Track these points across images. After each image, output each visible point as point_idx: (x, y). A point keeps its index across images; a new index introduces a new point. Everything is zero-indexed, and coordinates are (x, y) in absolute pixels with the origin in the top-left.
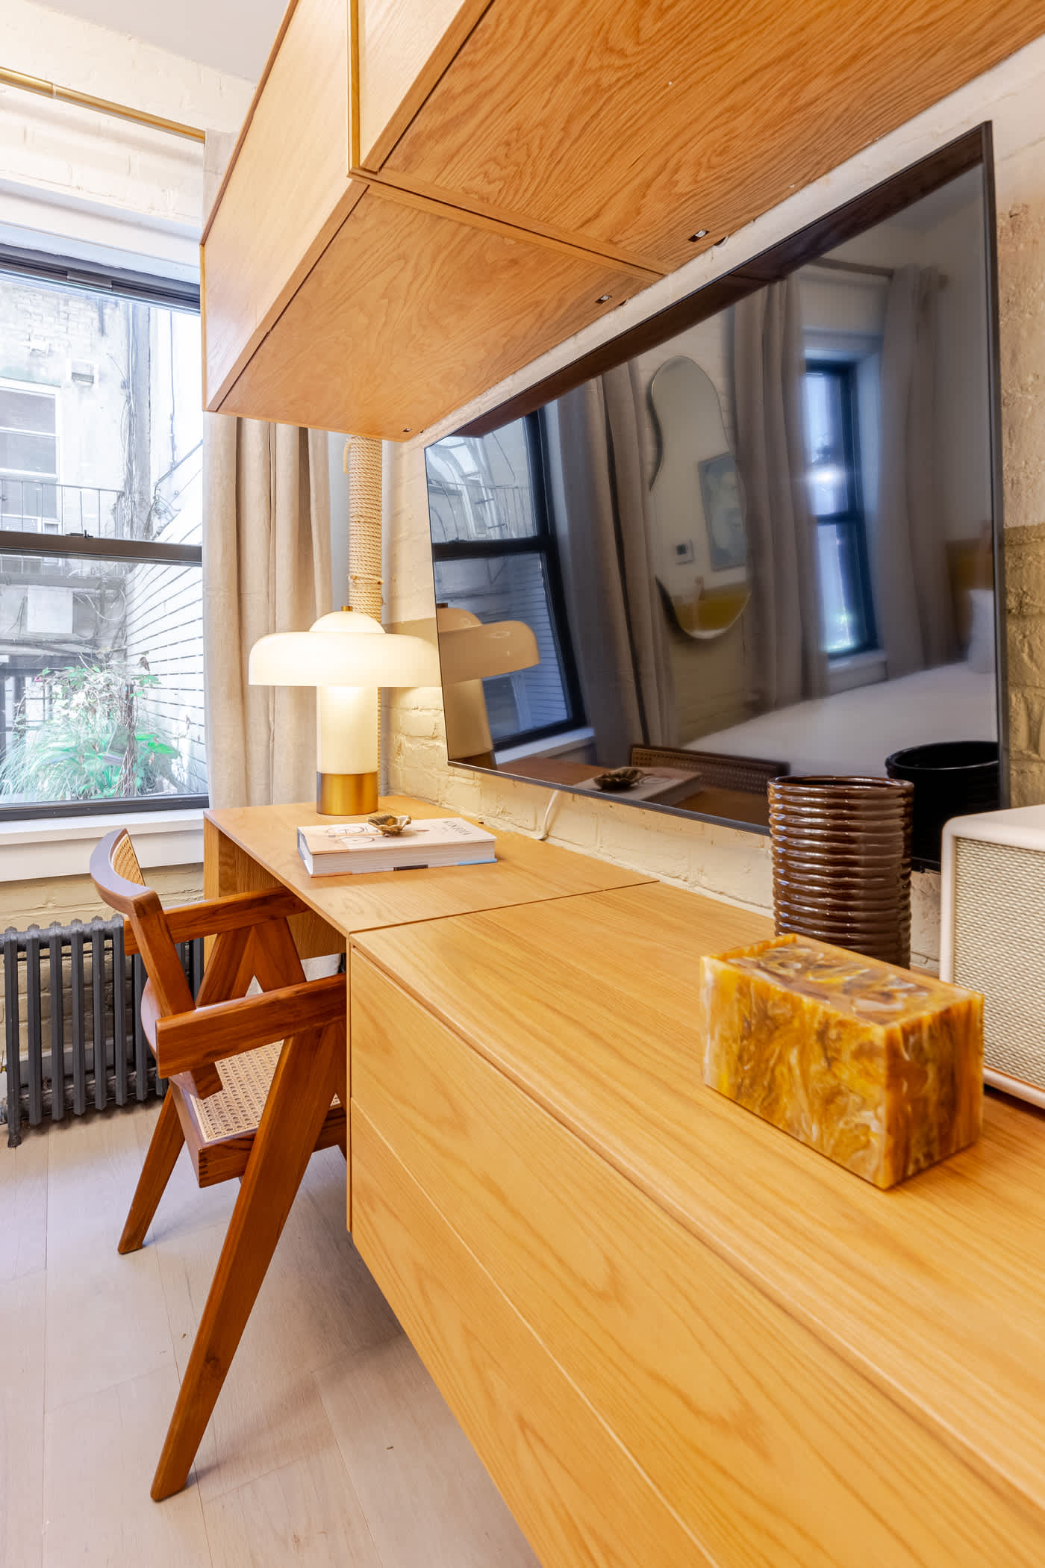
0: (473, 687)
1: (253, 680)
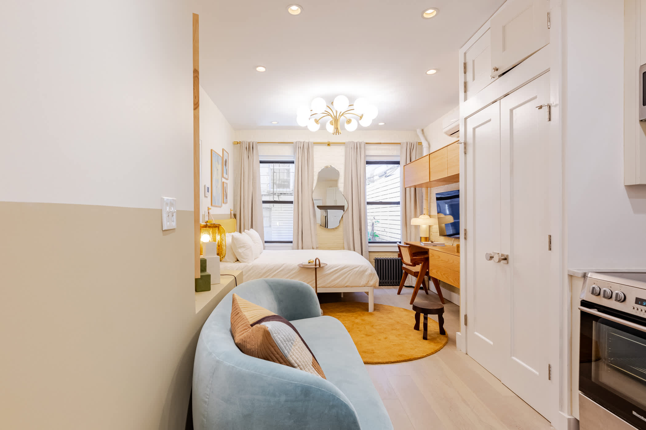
0: (443, 225)
1: (411, 224)
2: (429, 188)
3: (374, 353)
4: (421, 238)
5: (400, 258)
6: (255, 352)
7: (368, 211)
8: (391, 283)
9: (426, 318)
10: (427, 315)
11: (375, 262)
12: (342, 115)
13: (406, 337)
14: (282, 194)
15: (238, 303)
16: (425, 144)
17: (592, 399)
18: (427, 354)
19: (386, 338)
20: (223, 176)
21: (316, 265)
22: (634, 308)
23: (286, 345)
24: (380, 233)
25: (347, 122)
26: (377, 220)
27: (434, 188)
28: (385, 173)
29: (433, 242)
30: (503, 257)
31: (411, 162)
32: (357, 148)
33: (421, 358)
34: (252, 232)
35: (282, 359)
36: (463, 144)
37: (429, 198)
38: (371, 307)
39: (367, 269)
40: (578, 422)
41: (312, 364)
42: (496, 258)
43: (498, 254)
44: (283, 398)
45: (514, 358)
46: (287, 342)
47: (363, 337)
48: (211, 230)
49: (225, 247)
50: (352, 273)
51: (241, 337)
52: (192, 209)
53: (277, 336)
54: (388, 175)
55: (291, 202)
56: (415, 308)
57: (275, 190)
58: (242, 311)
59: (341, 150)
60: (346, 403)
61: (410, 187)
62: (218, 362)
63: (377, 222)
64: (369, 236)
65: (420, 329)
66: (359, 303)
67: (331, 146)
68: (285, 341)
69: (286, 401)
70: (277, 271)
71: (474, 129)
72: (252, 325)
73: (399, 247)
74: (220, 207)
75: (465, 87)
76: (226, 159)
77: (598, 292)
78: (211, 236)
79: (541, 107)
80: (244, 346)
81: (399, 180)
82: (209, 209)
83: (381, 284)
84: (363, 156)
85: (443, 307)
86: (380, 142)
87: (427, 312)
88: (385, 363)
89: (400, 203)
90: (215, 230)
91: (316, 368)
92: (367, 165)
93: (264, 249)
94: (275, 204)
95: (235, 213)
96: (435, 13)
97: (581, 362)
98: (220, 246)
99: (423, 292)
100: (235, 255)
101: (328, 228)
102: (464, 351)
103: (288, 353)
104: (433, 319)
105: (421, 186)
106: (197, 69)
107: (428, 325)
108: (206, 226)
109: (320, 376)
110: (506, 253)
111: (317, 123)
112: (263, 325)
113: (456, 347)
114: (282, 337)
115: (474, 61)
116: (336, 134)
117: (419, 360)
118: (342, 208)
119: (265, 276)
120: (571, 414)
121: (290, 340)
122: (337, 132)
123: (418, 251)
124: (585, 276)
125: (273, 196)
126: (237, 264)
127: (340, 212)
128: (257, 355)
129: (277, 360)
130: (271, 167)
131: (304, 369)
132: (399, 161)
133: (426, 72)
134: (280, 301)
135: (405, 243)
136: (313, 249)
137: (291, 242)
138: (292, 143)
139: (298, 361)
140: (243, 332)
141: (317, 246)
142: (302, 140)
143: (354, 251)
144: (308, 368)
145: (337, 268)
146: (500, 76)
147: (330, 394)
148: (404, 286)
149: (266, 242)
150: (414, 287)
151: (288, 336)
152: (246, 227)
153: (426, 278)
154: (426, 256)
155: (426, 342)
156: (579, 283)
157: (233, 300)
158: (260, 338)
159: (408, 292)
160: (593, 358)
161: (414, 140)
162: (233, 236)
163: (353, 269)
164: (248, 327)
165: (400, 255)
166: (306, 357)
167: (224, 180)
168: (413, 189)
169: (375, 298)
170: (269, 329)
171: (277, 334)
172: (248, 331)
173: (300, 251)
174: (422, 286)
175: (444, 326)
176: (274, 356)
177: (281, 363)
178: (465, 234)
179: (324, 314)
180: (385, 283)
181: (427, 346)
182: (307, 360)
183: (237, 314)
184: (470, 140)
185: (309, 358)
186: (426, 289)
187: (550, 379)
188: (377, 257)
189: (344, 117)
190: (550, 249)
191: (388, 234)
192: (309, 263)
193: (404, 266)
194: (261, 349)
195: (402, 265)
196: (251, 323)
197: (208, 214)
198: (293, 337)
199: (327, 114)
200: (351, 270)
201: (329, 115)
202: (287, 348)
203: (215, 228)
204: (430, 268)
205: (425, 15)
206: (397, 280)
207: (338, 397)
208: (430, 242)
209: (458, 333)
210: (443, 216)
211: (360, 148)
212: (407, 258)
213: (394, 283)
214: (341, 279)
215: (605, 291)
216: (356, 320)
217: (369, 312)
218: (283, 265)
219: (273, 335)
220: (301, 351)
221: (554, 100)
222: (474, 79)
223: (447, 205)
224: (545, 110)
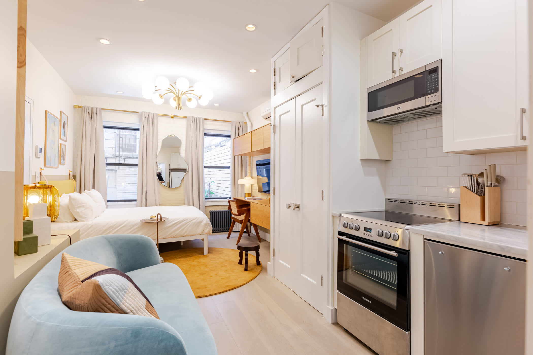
0: (261, 184)
1: (238, 184)
2: (251, 157)
3: (206, 288)
4: (245, 194)
5: (230, 210)
6: (84, 306)
7: (205, 173)
8: (223, 230)
9: (247, 255)
10: (248, 252)
11: (210, 214)
12: (184, 93)
13: (232, 271)
14: (128, 157)
15: (67, 262)
16: (249, 124)
17: (343, 294)
18: (247, 281)
19: (216, 274)
20: (60, 138)
21: (157, 220)
22: (363, 234)
23: (118, 295)
24: (215, 191)
25: (188, 100)
26: (213, 181)
27: (255, 157)
28: (220, 144)
29: (253, 197)
30: (297, 206)
31: (239, 136)
32: (197, 122)
33: (243, 285)
34: (94, 192)
35: (114, 308)
36: (273, 126)
37: (251, 164)
38: (206, 251)
39: (203, 220)
40: (336, 310)
41: (145, 307)
42: (292, 207)
43: (294, 204)
44: (113, 344)
45: (302, 275)
46: (119, 292)
47: (198, 276)
48: (41, 192)
49: (58, 208)
50: (190, 224)
51: (69, 295)
52: (12, 169)
53: (108, 288)
54: (222, 145)
55: (136, 165)
56: (239, 248)
57: (121, 153)
58: (73, 269)
59: (184, 122)
60: (174, 335)
61: (238, 155)
62: (38, 324)
63: (213, 182)
64: (206, 193)
65: (243, 263)
66: (197, 248)
67: (174, 118)
68: (117, 291)
69: (116, 346)
70: (119, 228)
71: (280, 116)
72: (82, 281)
73: (229, 202)
74: (56, 168)
75: (275, 86)
76: (64, 122)
77: (347, 226)
78: (41, 198)
79: (318, 106)
80: (73, 303)
81: (230, 149)
82: (41, 170)
83: (214, 231)
84: (201, 129)
85: (259, 245)
86: (215, 119)
87: (247, 249)
88: (215, 295)
89: (231, 167)
90: (46, 191)
91: (150, 310)
92: (205, 137)
93: (107, 208)
94: (120, 167)
95: (75, 174)
96: (254, 29)
97: (338, 271)
98: (52, 207)
99: (246, 234)
100: (72, 214)
101: (172, 187)
102: (272, 275)
103: (120, 302)
104: (252, 254)
105: (246, 154)
106: (23, 26)
107: (249, 259)
108: (35, 187)
109: (153, 316)
110: (298, 203)
111: (161, 98)
112: (94, 280)
113: (267, 273)
114: (114, 288)
115: (280, 68)
116: (178, 109)
117: (241, 287)
118: (184, 170)
119: (106, 233)
120: (333, 306)
121: (123, 289)
122: (179, 107)
123: (242, 204)
124: (340, 216)
125: (119, 159)
126: (75, 224)
127: (182, 174)
128: (86, 309)
129: (108, 310)
130: (117, 133)
131: (137, 313)
132: (230, 135)
133: (249, 71)
134: (119, 255)
135: (234, 198)
136: (156, 205)
137: (135, 200)
138: (138, 112)
139: (131, 307)
140: (72, 289)
141: (160, 203)
142: (148, 111)
143: (193, 206)
144: (141, 311)
145: (178, 220)
146: (296, 81)
147: (160, 330)
148: (232, 231)
149: (109, 201)
150: (239, 232)
151: (121, 286)
152: (87, 186)
153: (248, 224)
154: (249, 207)
155: (247, 272)
156: (337, 220)
157: (62, 259)
158: (90, 292)
159: (235, 236)
160: (344, 268)
161: (241, 120)
162: (70, 197)
163: (191, 221)
164: (78, 284)
165: (230, 208)
166: (139, 303)
167: (61, 142)
168: (240, 157)
169: (209, 243)
170: (99, 282)
171: (108, 286)
172: (77, 288)
173: (144, 208)
174: (245, 230)
175: (260, 259)
176: (105, 306)
177: (113, 312)
178: (274, 190)
179: (165, 261)
180: (218, 230)
181: (247, 275)
182: (140, 304)
183: (66, 273)
184: (277, 124)
185: (143, 302)
186: (248, 232)
187: (322, 286)
188: (212, 210)
189: (186, 95)
190: (323, 199)
191: (222, 192)
192: (151, 218)
193: (233, 216)
194: (91, 303)
195: (231, 215)
196: (82, 279)
197: (40, 175)
198: (126, 286)
199: (170, 91)
200: (190, 221)
201: (172, 92)
202: (120, 297)
203: (47, 189)
204: (251, 216)
205: (247, 28)
206: (228, 227)
207: (167, 331)
208: (251, 197)
209: (269, 263)
210: (260, 178)
211: (199, 122)
212: (235, 210)
213: (225, 230)
214: (180, 230)
215: (350, 224)
216: (193, 263)
217: (204, 254)
218: (125, 222)
219: (104, 287)
220: (135, 297)
221: (325, 103)
222: (280, 81)
223: (265, 170)
224: (320, 108)
